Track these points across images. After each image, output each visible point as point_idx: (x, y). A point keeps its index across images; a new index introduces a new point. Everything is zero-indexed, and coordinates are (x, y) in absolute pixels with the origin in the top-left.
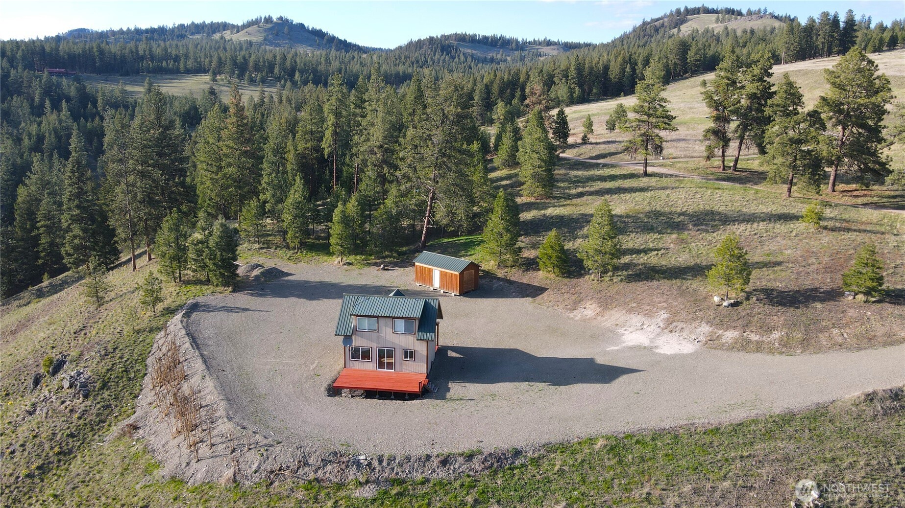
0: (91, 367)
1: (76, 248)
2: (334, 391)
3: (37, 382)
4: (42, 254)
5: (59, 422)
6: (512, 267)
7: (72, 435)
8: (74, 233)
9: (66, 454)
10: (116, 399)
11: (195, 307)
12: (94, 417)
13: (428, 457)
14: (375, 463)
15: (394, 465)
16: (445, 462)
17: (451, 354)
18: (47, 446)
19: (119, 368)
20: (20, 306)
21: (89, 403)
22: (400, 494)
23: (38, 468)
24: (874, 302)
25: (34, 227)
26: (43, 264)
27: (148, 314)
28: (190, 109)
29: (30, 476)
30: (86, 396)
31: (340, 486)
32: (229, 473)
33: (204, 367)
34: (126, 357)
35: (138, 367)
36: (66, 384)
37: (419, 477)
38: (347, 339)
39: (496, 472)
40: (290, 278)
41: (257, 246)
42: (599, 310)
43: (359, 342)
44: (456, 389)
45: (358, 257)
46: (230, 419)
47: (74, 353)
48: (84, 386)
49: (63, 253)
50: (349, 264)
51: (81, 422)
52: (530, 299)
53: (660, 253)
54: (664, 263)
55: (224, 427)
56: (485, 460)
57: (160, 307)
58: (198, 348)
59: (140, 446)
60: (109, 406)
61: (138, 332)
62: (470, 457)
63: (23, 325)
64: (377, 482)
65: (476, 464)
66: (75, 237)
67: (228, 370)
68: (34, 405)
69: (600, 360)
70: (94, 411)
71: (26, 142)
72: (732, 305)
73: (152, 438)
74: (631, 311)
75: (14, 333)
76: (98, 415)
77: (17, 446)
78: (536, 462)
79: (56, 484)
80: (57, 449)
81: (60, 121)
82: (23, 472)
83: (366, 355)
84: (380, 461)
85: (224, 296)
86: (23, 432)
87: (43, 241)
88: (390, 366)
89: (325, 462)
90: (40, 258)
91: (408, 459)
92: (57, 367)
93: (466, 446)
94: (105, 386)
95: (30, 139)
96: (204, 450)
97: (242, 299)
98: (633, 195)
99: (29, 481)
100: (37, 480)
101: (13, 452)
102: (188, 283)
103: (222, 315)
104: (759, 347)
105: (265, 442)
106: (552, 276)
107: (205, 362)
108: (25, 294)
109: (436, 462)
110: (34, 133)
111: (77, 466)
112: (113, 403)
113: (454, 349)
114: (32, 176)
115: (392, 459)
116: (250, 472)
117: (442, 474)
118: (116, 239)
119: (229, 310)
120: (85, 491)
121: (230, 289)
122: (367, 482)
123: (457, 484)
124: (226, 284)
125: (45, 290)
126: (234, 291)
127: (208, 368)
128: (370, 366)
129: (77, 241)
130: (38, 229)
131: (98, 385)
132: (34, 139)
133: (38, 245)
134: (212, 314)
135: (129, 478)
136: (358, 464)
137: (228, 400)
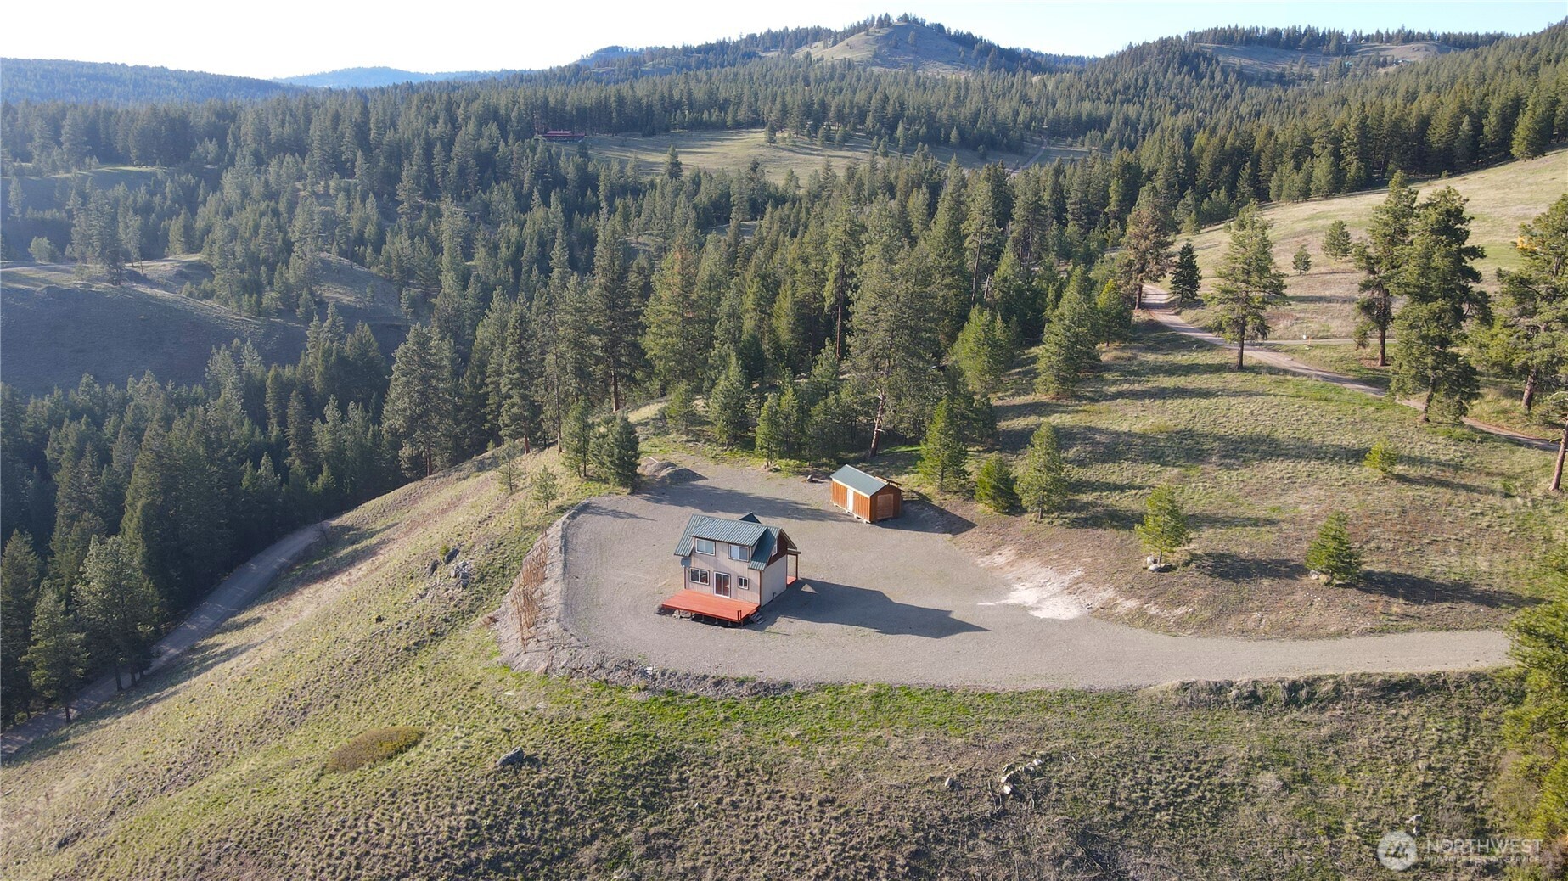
0: (473, 561)
1: (514, 419)
2: (666, 610)
3: (434, 568)
4: (489, 417)
5: (439, 608)
6: (955, 492)
7: (446, 620)
8: (513, 400)
9: (438, 635)
10: (488, 592)
11: (585, 508)
12: (466, 607)
13: (705, 677)
14: (659, 675)
15: (674, 679)
16: (717, 684)
17: (807, 588)
18: (425, 627)
19: (498, 564)
20: (459, 480)
21: (465, 593)
22: (668, 703)
23: (415, 644)
24: (1337, 586)
25: (483, 384)
26: (489, 429)
27: (542, 510)
28: (721, 196)
29: (407, 649)
30: (465, 587)
31: (623, 688)
32: (543, 666)
33: (561, 571)
34: (507, 553)
35: (514, 564)
36: (453, 575)
37: (691, 692)
38: (686, 560)
39: (759, 699)
40: (700, 483)
41: (684, 438)
42: (1013, 558)
43: (697, 564)
44: (782, 623)
45: (792, 462)
46: (558, 621)
47: (468, 544)
48: (465, 577)
49: (500, 423)
50: (777, 470)
51: (456, 609)
52: (949, 536)
53: (1141, 492)
54: (1133, 507)
55: (552, 627)
56: (754, 687)
57: (553, 504)
58: (565, 553)
59: (492, 637)
60: (481, 599)
61: (525, 529)
62: (741, 683)
63: (453, 504)
64: (653, 691)
65: (744, 690)
66: (513, 405)
67: (582, 578)
68: (426, 590)
69: (956, 615)
70: (468, 601)
71: (504, 252)
72: (1161, 570)
73: (503, 631)
74: (1045, 564)
75: (444, 511)
76: (470, 605)
77: (403, 624)
78: (801, 696)
79: (424, 658)
80: (432, 631)
81: (547, 221)
82: (403, 645)
83: (704, 579)
84: (663, 674)
85: (620, 498)
86: (412, 614)
87: (491, 401)
88: (726, 592)
89: (618, 668)
90: (486, 421)
91: (687, 676)
92: (451, 556)
93: (742, 673)
94: (482, 579)
95: (508, 248)
96: (532, 644)
97: (637, 504)
98: (1188, 401)
99: (406, 653)
100: (412, 654)
101: (400, 628)
102: (590, 479)
103: (609, 518)
104: (1149, 622)
105: (577, 643)
106: (990, 510)
107: (565, 567)
108: (467, 465)
109: (710, 681)
110: (513, 240)
111: (443, 647)
112: (485, 596)
113: (812, 583)
114: (490, 315)
115: (674, 674)
116: (559, 667)
117: (711, 693)
118: (542, 416)
119: (615, 514)
120: (442, 666)
121: (629, 490)
122: (645, 689)
123: (718, 703)
124: (625, 485)
125: (487, 462)
126: (632, 493)
127: (564, 574)
128: (708, 590)
129: (515, 410)
130: (487, 385)
131: (477, 577)
132: (513, 248)
133: (485, 406)
134: (598, 517)
135: (476, 661)
136: (644, 673)
137: (566, 604)
